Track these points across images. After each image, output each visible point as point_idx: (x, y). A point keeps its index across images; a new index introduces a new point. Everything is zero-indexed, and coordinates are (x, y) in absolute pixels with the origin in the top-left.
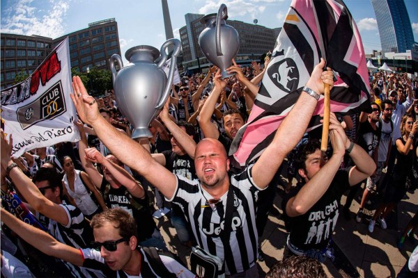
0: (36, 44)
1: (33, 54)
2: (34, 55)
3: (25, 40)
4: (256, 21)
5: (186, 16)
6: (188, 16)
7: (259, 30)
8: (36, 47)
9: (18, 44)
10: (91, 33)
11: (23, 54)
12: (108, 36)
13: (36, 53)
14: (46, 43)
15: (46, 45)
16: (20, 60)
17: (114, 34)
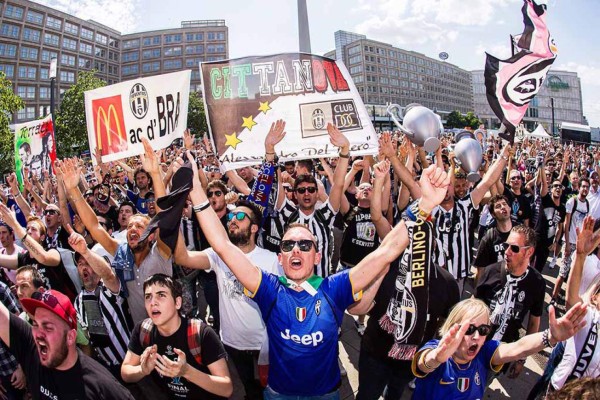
0: (94, 36)
1: (88, 49)
2: (89, 51)
3: (78, 25)
4: (444, 55)
5: (336, 34)
6: (340, 35)
7: (449, 72)
8: (94, 40)
9: (66, 29)
10: (185, 37)
11: (72, 45)
12: (211, 47)
13: (93, 50)
14: (111, 37)
15: (111, 40)
16: (67, 54)
17: (221, 46)
